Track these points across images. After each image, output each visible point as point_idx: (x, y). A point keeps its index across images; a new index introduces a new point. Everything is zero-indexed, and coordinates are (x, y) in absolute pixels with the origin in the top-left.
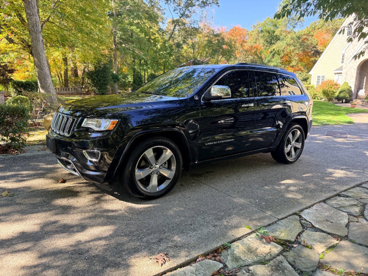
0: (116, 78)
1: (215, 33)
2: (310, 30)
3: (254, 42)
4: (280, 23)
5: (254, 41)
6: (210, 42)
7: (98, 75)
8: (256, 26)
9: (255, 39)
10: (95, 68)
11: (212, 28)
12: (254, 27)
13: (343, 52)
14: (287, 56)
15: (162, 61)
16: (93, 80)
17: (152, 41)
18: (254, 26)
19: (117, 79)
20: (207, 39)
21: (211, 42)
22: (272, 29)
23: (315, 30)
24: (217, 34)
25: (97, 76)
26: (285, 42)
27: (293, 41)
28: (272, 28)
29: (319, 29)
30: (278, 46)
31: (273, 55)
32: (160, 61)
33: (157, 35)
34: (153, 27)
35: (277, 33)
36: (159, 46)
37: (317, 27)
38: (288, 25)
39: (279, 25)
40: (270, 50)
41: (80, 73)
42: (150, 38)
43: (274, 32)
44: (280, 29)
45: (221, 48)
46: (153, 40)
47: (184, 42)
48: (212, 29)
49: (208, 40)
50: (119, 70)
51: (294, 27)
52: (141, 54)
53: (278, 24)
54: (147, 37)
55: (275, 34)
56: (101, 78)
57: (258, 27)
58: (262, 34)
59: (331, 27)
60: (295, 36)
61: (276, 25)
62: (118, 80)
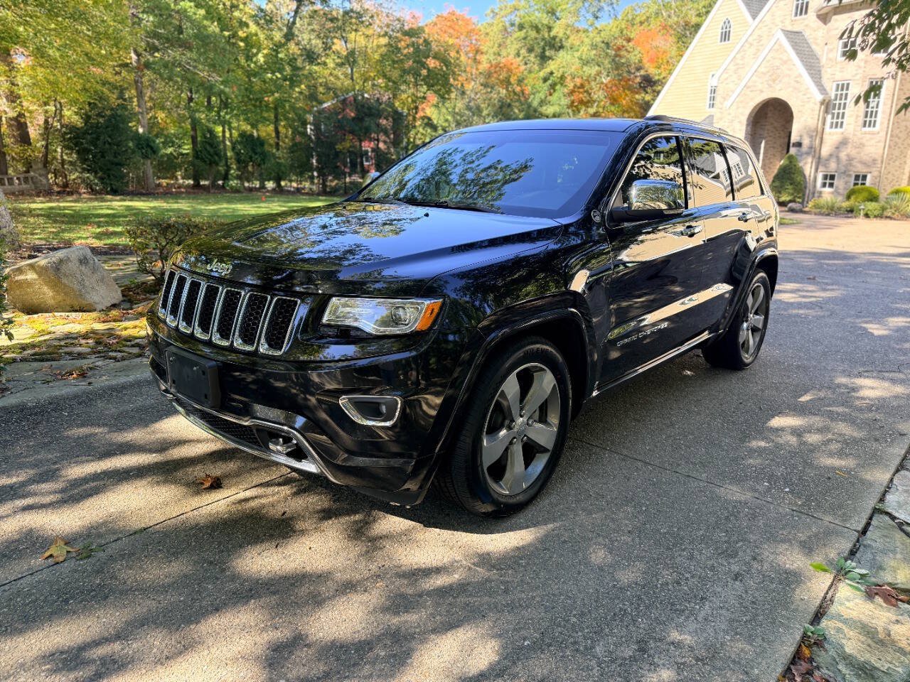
0: (146, 146)
1: (406, 28)
2: (623, 26)
3: (495, 54)
4: (564, 7)
5: (495, 49)
6: (393, 48)
7: (98, 139)
8: (496, 11)
9: (496, 45)
10: (87, 118)
11: (397, 14)
12: (492, 15)
13: (714, 82)
14: (581, 90)
15: (271, 99)
16: (82, 153)
17: (242, 44)
18: (493, 12)
19: (152, 148)
20: (384, 41)
21: (398, 49)
22: (545, 22)
23: (633, 25)
24: (412, 29)
25: (94, 143)
26: (577, 54)
27: (594, 52)
28: (545, 19)
29: (641, 23)
30: (561, 63)
31: (553, 86)
32: (266, 99)
33: (253, 28)
34: (241, 6)
35: (558, 30)
36: (261, 58)
37: (638, 19)
38: (583, 12)
39: (562, 10)
40: (542, 74)
41: (33, 133)
42: (234, 35)
43: (550, 28)
44: (563, 21)
45: (423, 65)
46: (242, 40)
47: (327, 47)
48: (398, 16)
49: (389, 45)
50: (152, 124)
51: (597, 18)
52: (216, 78)
53: (560, 8)
54: (226, 34)
55: (552, 34)
56: (107, 146)
57: (502, 13)
58: (522, 34)
59: (676, 19)
60: (598, 39)
61: (553, 9)
62: (155, 151)
